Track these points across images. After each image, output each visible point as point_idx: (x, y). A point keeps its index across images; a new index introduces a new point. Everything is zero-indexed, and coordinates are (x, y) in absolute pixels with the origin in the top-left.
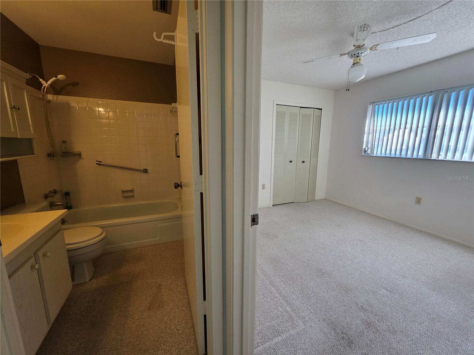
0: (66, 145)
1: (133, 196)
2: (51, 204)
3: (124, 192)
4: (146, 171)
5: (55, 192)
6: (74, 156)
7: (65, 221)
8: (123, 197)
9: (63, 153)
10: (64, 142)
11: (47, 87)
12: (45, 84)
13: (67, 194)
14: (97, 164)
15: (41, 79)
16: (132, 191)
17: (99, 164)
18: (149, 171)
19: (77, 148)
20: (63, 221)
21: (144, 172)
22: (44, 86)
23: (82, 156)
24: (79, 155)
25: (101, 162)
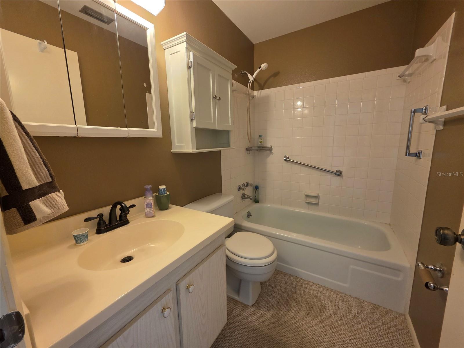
0: (261, 139)
1: (317, 204)
2: (243, 196)
3: (307, 196)
4: (339, 174)
5: (247, 185)
6: (266, 151)
7: (251, 215)
8: (306, 202)
9: (259, 147)
10: (260, 136)
11: (252, 81)
12: (251, 78)
13: (257, 188)
14: (284, 160)
15: (249, 74)
16: (317, 197)
17: (287, 160)
18: (343, 174)
19: (270, 143)
20: (249, 215)
21: (336, 174)
22: (250, 80)
23: (273, 151)
24: (270, 150)
25: (288, 158)
